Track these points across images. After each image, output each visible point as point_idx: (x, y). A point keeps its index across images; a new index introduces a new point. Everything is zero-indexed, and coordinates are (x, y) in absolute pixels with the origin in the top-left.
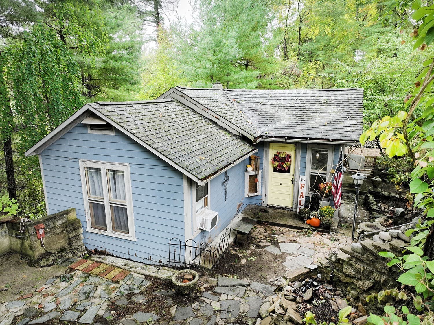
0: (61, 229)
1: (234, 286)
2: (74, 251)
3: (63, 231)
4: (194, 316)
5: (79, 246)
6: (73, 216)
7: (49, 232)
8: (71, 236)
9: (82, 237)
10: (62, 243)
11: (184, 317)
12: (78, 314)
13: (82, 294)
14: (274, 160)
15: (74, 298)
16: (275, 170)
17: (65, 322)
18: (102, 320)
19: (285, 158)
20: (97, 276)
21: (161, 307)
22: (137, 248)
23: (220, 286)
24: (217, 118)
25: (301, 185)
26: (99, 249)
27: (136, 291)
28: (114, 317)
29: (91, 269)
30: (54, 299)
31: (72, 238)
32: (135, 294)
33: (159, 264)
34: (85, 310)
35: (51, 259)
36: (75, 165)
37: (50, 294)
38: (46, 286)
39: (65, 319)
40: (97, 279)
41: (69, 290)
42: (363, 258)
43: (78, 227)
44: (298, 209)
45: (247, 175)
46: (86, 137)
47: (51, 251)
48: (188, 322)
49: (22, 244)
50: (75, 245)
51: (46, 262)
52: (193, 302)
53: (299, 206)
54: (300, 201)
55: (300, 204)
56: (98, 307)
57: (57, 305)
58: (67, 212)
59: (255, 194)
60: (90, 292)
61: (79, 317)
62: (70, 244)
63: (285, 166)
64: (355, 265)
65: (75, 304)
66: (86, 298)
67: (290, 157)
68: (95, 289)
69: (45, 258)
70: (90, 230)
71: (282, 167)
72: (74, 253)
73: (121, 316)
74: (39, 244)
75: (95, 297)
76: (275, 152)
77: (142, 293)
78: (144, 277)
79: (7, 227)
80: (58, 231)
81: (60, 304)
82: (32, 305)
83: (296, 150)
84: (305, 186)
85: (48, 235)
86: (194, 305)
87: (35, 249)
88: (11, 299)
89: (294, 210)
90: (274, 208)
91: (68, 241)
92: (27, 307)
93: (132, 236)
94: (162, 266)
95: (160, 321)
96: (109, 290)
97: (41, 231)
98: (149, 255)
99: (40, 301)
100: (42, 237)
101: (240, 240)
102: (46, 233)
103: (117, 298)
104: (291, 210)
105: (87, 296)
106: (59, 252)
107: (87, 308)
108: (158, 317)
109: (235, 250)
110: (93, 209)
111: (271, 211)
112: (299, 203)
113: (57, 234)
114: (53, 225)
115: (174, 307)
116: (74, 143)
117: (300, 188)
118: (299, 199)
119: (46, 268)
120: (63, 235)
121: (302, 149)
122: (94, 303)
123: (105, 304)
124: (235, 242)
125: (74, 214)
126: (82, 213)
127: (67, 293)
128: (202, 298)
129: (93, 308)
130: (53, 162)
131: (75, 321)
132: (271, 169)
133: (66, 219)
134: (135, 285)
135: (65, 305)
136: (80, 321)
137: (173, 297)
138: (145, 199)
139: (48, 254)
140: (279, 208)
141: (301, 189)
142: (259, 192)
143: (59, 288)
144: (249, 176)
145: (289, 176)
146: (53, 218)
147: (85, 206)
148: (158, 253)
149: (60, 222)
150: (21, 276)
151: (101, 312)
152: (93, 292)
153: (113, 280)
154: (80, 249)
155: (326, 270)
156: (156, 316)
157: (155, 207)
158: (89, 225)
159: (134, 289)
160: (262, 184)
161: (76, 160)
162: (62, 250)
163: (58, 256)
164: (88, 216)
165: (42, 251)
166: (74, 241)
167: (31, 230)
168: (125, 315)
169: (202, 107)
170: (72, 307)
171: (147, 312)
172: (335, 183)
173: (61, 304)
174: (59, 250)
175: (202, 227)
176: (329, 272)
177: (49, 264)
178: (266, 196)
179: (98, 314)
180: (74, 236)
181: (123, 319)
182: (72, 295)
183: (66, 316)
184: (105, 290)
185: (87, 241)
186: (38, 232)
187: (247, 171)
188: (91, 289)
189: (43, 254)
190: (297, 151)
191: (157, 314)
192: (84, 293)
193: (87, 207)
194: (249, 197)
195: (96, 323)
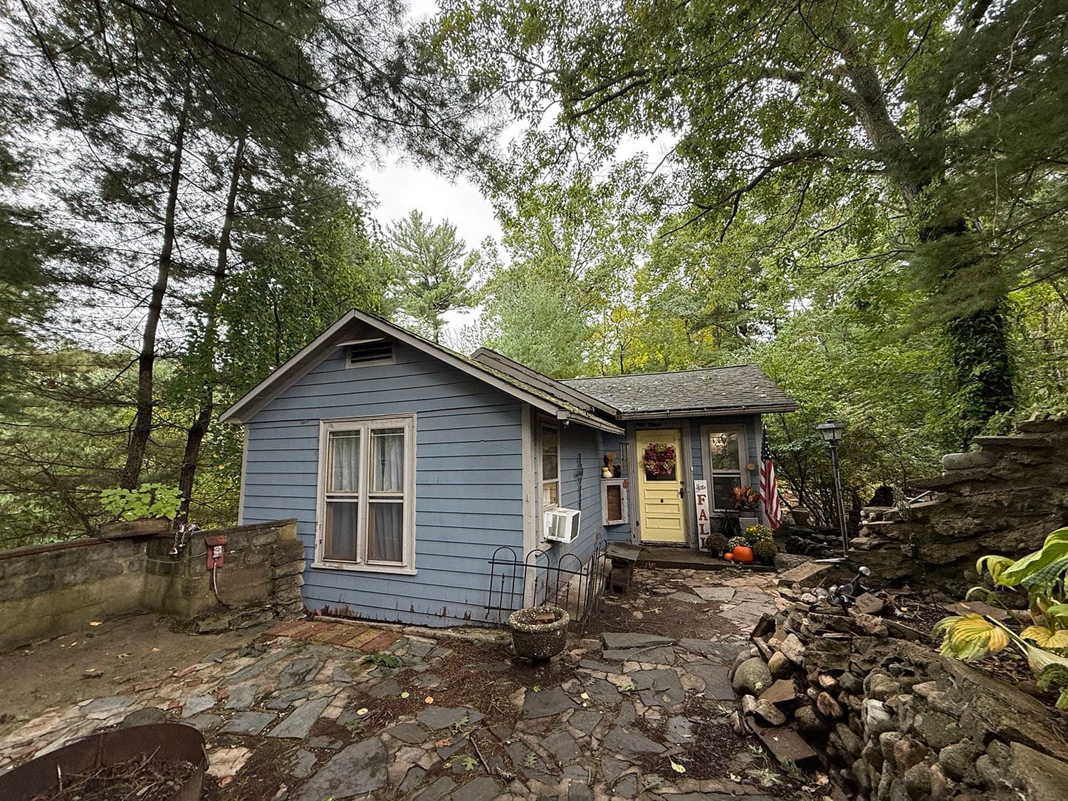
0: (261, 557)
1: (644, 647)
2: (280, 609)
3: (264, 561)
4: (577, 706)
5: (291, 599)
6: (290, 533)
7: (235, 559)
8: (279, 572)
9: (301, 580)
10: (257, 587)
11: (550, 711)
12: (269, 717)
13: (287, 676)
14: (647, 457)
15: (264, 684)
16: (650, 477)
17: (231, 737)
18: (333, 729)
19: (665, 453)
20: (325, 643)
21: (487, 694)
22: (418, 591)
23: (611, 648)
24: (552, 386)
25: (699, 496)
26: (332, 608)
27: (420, 668)
28: (368, 722)
29: (313, 633)
30: (216, 688)
31: (281, 577)
32: (418, 673)
33: (462, 623)
34: (290, 709)
35: (226, 619)
36: (313, 432)
37: (205, 680)
38: (198, 666)
39: (231, 730)
40: (326, 650)
41: (255, 671)
42: (997, 470)
43: (296, 558)
44: (700, 541)
45: (605, 484)
46: (340, 377)
47: (230, 602)
48: (564, 719)
49: (171, 585)
50: (283, 595)
51: (213, 624)
52: (563, 680)
53: (700, 536)
54: (702, 525)
55: (702, 533)
56: (325, 701)
57: (220, 700)
58: (280, 524)
59: (620, 522)
60: (308, 672)
61: (272, 725)
62: (273, 593)
63: (666, 466)
64: (974, 499)
65: (267, 696)
66: (296, 684)
67: (673, 451)
68: (320, 667)
69: (213, 616)
70: (321, 565)
71: (662, 468)
72: (278, 614)
73: (386, 719)
74: (208, 581)
75: (319, 682)
76: (646, 446)
77: (433, 671)
78: (434, 642)
79: (148, 550)
80: (255, 559)
81: (227, 698)
82: (152, 703)
83: (681, 440)
84: (706, 499)
85: (232, 565)
86: (566, 686)
87: (196, 593)
88: (102, 693)
89: (691, 546)
90: (655, 545)
91: (269, 587)
92: (140, 707)
93: (408, 566)
94: (470, 627)
95: (489, 722)
96: (355, 668)
97: (218, 551)
98: (441, 605)
99: (177, 694)
100: (218, 567)
101: (619, 580)
102: (227, 559)
103: (373, 681)
104: (685, 547)
105: (300, 680)
106: (246, 608)
107: (297, 703)
108: (482, 716)
109: (612, 600)
110: (332, 519)
111: (650, 549)
112: (700, 531)
113: (249, 567)
114: (245, 544)
115: (518, 691)
116: (317, 391)
117: (697, 502)
118: (699, 522)
119: (208, 637)
120: (261, 571)
121: (692, 436)
122: (317, 692)
123: (343, 695)
124: (607, 587)
125: (292, 528)
126: (308, 529)
127: (249, 676)
128: (581, 670)
129: (311, 705)
130: (269, 433)
131: (259, 735)
132: (641, 476)
133: (275, 536)
134: (414, 656)
135: (238, 701)
136: (274, 733)
137: (510, 674)
138: (444, 478)
139: (223, 608)
140: (665, 545)
141: (700, 504)
142: (625, 520)
143: (233, 668)
144: (608, 487)
145: (676, 485)
146: (250, 530)
147: (318, 512)
148: (462, 596)
149: (262, 540)
150: (146, 651)
151: (333, 713)
152: (315, 671)
153: (364, 648)
154: (293, 607)
155: (875, 555)
156: (477, 712)
157: (462, 492)
158: (318, 553)
159: (415, 664)
160: (629, 504)
161: (315, 423)
162: (255, 603)
163: (242, 616)
164: (320, 534)
165: (211, 600)
166: (283, 587)
167: (198, 547)
168: (395, 717)
169: (528, 372)
170: (258, 704)
171: (452, 707)
172: (763, 481)
173: (230, 698)
174: (247, 603)
175: (553, 535)
176: (884, 558)
177: (220, 628)
178: (638, 524)
179: (325, 714)
180: (285, 575)
181: (393, 725)
182: (262, 679)
183: (237, 722)
184: (344, 668)
185: (311, 592)
186: (210, 553)
187: (603, 477)
188: (310, 667)
189: (209, 609)
190: (684, 439)
191: (480, 708)
192: (291, 674)
193: (321, 514)
194: (608, 528)
195: (317, 736)
